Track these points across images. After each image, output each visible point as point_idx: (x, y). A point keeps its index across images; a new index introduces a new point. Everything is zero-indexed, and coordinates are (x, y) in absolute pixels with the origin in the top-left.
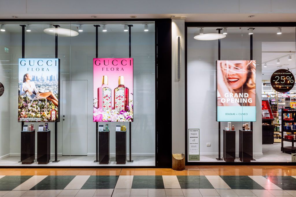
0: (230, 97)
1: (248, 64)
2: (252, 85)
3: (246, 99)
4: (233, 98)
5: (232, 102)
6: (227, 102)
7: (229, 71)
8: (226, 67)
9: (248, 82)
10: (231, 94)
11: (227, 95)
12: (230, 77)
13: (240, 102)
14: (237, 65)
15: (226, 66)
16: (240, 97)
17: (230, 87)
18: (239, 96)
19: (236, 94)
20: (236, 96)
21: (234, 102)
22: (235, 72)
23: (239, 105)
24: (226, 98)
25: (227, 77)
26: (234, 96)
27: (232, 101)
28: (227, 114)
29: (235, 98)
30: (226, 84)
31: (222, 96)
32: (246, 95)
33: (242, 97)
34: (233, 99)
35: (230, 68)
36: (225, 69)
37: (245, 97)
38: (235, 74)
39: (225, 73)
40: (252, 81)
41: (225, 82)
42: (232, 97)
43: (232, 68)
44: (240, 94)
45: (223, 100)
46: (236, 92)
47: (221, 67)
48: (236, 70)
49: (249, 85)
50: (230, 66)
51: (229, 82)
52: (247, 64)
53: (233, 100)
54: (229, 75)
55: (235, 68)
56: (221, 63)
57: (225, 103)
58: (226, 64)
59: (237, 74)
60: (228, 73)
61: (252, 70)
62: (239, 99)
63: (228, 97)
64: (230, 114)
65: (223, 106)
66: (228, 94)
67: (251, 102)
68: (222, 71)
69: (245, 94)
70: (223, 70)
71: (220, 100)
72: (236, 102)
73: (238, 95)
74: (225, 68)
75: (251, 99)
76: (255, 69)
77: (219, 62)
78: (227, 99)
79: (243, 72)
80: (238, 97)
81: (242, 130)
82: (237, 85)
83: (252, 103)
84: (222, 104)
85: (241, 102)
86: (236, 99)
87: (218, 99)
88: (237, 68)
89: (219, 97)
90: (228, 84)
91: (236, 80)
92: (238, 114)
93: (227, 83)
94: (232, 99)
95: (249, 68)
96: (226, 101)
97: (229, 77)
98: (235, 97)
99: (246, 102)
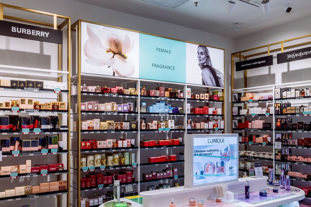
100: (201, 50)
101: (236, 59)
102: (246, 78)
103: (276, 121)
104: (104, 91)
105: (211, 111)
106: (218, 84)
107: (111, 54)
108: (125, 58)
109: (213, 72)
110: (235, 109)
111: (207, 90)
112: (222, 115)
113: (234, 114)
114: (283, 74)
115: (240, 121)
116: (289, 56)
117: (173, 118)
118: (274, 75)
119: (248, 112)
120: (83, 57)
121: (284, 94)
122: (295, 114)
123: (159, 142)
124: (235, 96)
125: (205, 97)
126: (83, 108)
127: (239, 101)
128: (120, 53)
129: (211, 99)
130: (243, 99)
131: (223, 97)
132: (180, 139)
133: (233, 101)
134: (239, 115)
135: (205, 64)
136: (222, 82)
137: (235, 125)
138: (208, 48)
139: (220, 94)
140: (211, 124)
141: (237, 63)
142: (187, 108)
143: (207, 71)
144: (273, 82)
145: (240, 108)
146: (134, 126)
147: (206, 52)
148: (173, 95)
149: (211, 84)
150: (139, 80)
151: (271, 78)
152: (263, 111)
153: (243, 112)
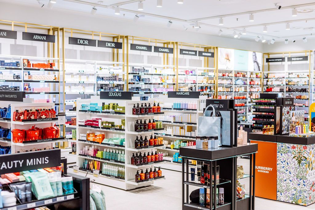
101: (267, 57)
102: (269, 65)
103: (286, 88)
104: (223, 75)
106: (259, 70)
107: (226, 59)
108: (230, 61)
109: (258, 64)
110: (265, 82)
112: (261, 85)
113: (264, 84)
114: (289, 65)
115: (267, 88)
116: (293, 59)
117: (244, 86)
118: (284, 65)
119: (272, 83)
120: (219, 62)
121: (290, 76)
122: (295, 85)
123: (239, 97)
124: (265, 75)
125: (255, 76)
126: (219, 83)
127: (267, 78)
128: (228, 59)
130: (269, 77)
131: (261, 76)
132: (245, 96)
133: (264, 78)
134: (267, 85)
135: (255, 61)
136: (261, 68)
137: (265, 90)
138: (256, 52)
141: (267, 59)
142: (248, 82)
143: (256, 63)
144: (284, 70)
145: (268, 81)
146: (232, 90)
147: (255, 55)
148: (244, 76)
149: (257, 70)
150: (234, 70)
152: (280, 83)
153: (269, 83)
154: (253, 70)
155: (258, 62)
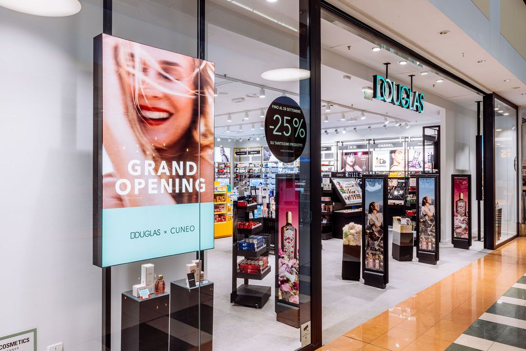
0: (146, 173)
1: (197, 70)
2: (205, 136)
3: (191, 180)
4: (153, 177)
5: (150, 192)
6: (136, 192)
7: (143, 82)
8: (134, 67)
9: (196, 128)
10: (149, 164)
11: (136, 168)
12: (147, 103)
13: (174, 191)
14: (168, 66)
15: (133, 61)
16: (174, 173)
17: (145, 140)
18: (171, 171)
19: (164, 163)
20: (163, 171)
21: (156, 192)
22: (160, 88)
23: (171, 200)
24: (132, 179)
25: (137, 101)
26: (156, 170)
27: (151, 186)
28: (135, 235)
29: (160, 177)
30: (132, 127)
31: (120, 171)
32: (191, 168)
33: (181, 173)
34: (156, 180)
35: (145, 70)
36: (129, 73)
37: (188, 173)
38: (160, 95)
39: (129, 86)
40: (206, 125)
41: (130, 121)
42: (153, 173)
43: (152, 73)
44: (174, 163)
45: (123, 187)
46: (163, 159)
47: (118, 64)
48: (163, 81)
49: (197, 136)
50: (145, 64)
51: (144, 122)
52: (194, 70)
53: (155, 186)
54: (141, 96)
55: (160, 74)
56: (116, 49)
57: (129, 195)
58: (132, 56)
59: (167, 98)
60: (140, 90)
61: (205, 91)
62: (171, 180)
63: (138, 173)
64: (144, 234)
65: (123, 206)
66: (138, 162)
67: (203, 190)
68: (120, 77)
69: (188, 163)
70: (124, 75)
71: (113, 184)
72: (163, 191)
73: (170, 166)
74: (131, 70)
75: (203, 180)
76: (212, 88)
77: (108, 42)
78: (137, 181)
79: (182, 92)
80: (168, 174)
81: (188, 286)
82: (165, 134)
83: (205, 192)
84: (120, 199)
85: (177, 191)
86: (163, 181)
87: (105, 180)
88: (166, 78)
89: (110, 175)
90: (138, 126)
91: (164, 115)
92: (168, 232)
93: (137, 123)
94: (151, 181)
95: (200, 83)
96: (133, 188)
97: (142, 104)
98: (159, 173)
99: (190, 190)
100: (222, 149)
101: (236, 151)
102: (239, 157)
105: (225, 171)
106: (228, 161)
109: (226, 156)
110: (235, 170)
111: (224, 163)
115: (237, 175)
122: (253, 172)
124: (235, 165)
125: (223, 166)
127: (236, 167)
129: (225, 166)
130: (238, 166)
133: (234, 167)
135: (223, 154)
136: (229, 160)
139: (229, 165)
140: (225, 176)
142: (216, 170)
143: (224, 156)
145: (237, 170)
147: (223, 149)
149: (225, 161)
151: (248, 159)
152: (244, 171)
153: (238, 171)
154: (221, 161)
155: (226, 154)
